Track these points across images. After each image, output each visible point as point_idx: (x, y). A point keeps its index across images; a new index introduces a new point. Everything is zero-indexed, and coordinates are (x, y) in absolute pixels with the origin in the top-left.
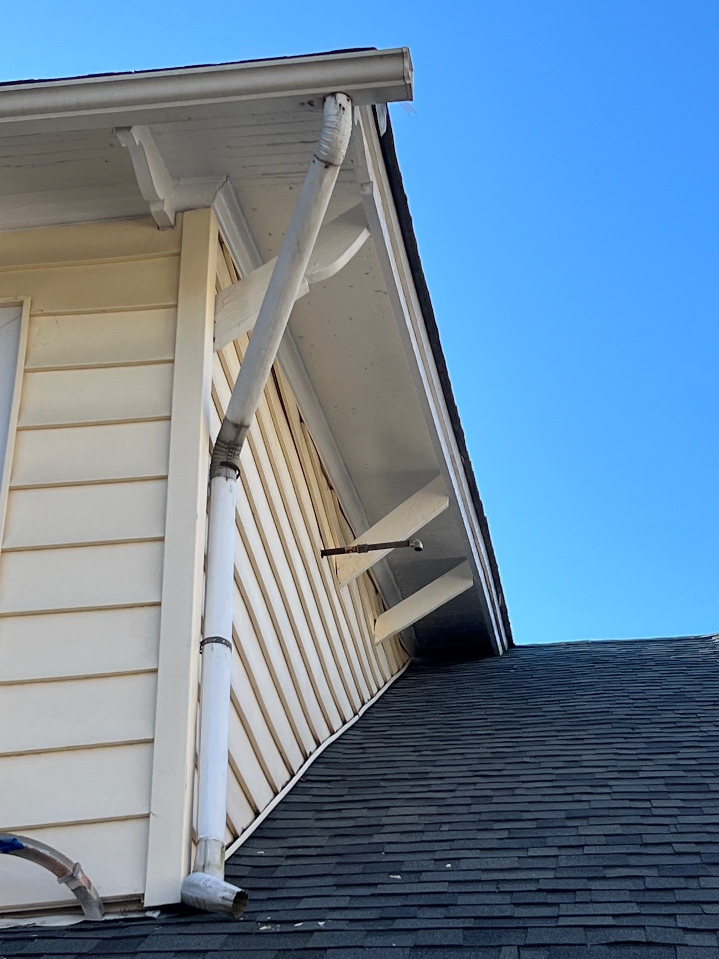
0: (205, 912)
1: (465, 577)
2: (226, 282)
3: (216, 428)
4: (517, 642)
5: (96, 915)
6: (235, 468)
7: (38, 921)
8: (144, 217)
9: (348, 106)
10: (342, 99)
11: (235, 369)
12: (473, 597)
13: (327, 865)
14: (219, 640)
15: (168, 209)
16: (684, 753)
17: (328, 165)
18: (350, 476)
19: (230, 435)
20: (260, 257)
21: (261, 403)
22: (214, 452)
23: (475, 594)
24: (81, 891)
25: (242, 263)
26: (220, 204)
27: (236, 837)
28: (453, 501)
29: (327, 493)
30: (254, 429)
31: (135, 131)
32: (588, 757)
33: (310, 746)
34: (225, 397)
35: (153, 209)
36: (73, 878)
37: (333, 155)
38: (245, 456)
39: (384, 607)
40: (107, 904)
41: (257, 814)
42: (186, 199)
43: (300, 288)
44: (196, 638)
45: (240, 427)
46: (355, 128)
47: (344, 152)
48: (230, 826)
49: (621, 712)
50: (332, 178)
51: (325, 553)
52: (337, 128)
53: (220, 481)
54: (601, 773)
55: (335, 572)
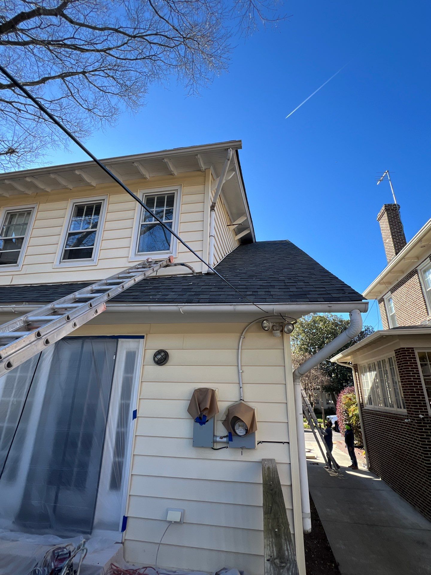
0: (211, 274)
1: (249, 230)
2: (212, 181)
3: (211, 204)
4: (256, 241)
5: (195, 275)
6: (214, 210)
7: (187, 275)
8: (200, 170)
9: (232, 150)
10: (231, 149)
11: (214, 195)
12: (250, 234)
13: (228, 269)
14: (212, 236)
15: (204, 169)
16: (281, 255)
17: (229, 160)
18: (231, 213)
19: (213, 205)
20: (217, 177)
21: (218, 200)
22: (211, 207)
23: (250, 233)
24: (193, 271)
25: (215, 177)
26: (212, 168)
27: (215, 265)
28: (247, 218)
29: (228, 216)
30: (217, 204)
31: (198, 155)
32: (267, 255)
33: (225, 254)
34: (213, 199)
35: (201, 169)
36: (192, 269)
37: (229, 158)
38: (215, 209)
39: (236, 235)
40: (197, 273)
41: (218, 262)
42: (206, 167)
43: (224, 181)
44: (209, 236)
45: (215, 203)
46: (233, 154)
47: (231, 158)
48: (214, 264)
49: (272, 250)
50: (229, 162)
51: (228, 226)
52: (230, 154)
53: (212, 212)
54: (268, 258)
55: (229, 229)
